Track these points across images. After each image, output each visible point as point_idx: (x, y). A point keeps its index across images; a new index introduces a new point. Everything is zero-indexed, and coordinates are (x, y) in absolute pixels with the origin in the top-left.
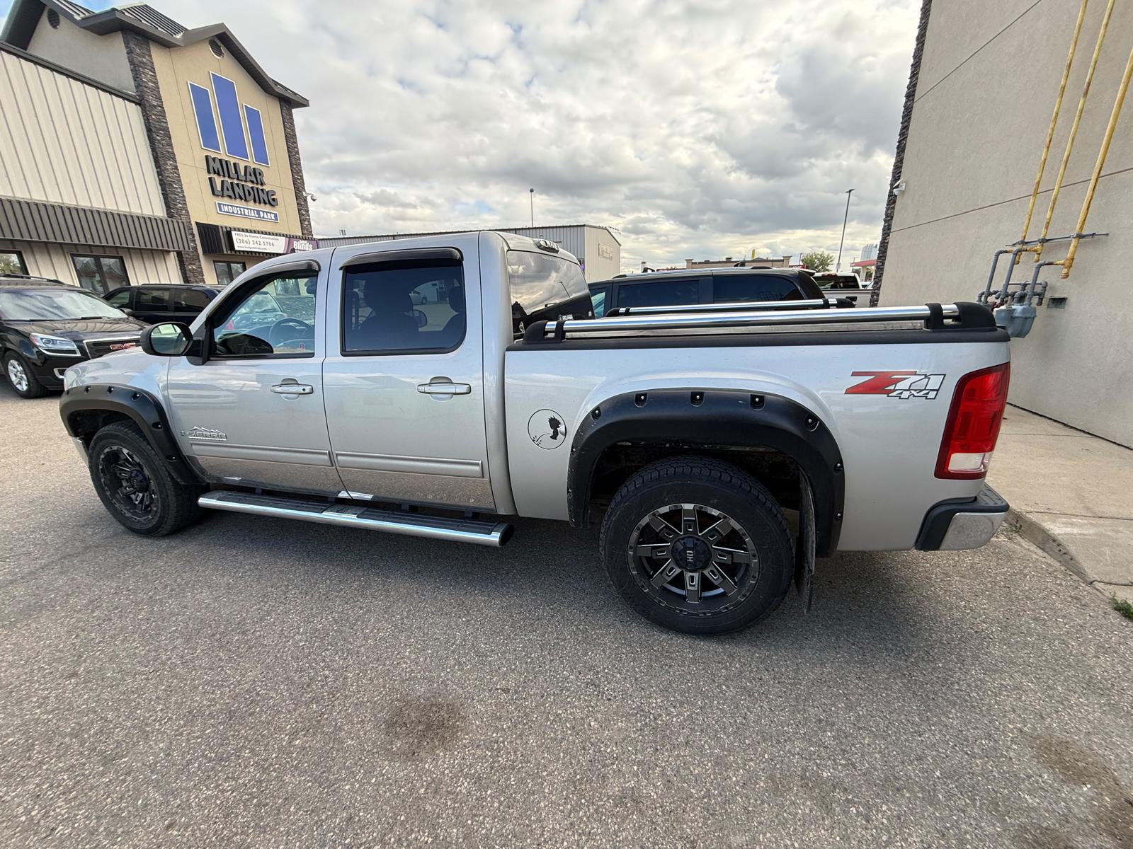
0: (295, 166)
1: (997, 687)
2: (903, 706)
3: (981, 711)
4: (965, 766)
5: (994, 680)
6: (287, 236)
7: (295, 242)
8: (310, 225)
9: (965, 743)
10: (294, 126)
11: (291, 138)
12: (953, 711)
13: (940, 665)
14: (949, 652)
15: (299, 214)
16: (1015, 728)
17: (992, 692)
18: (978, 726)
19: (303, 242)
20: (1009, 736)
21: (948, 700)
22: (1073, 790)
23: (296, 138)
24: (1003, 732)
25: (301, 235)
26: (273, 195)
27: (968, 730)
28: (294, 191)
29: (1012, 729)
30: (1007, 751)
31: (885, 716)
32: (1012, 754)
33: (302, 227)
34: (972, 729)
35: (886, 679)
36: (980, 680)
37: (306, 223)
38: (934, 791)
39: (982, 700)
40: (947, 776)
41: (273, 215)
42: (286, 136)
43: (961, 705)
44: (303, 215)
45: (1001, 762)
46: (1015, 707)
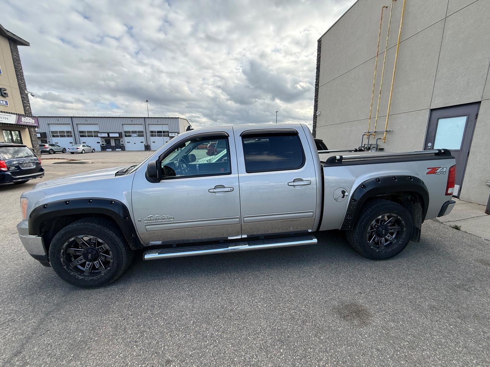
0: (19, 76)
6: (16, 114)
7: (23, 118)
8: (30, 109)
10: (19, 55)
11: (17, 61)
15: (23, 103)
19: (28, 118)
23: (20, 61)
25: (24, 114)
26: (4, 91)
28: (19, 90)
33: (24, 110)
37: (28, 108)
41: (4, 102)
42: (13, 59)
44: (25, 103)
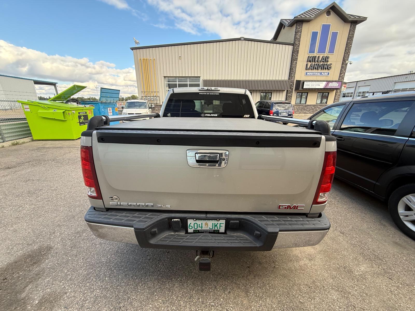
1: (86, 297)
2: (95, 258)
3: (80, 283)
4: (67, 267)
5: (91, 298)
7: (330, 83)
9: (73, 270)
12: (85, 273)
13: (107, 279)
14: (112, 286)
15: (341, 71)
16: (68, 291)
17: (86, 293)
18: (76, 278)
19: (335, 83)
20: (67, 287)
21: (90, 273)
22: (39, 297)
24: (69, 286)
25: (337, 80)
27: (76, 274)
28: (342, 62)
29: (68, 290)
30: (63, 283)
31: (93, 251)
32: (62, 284)
33: (340, 76)
34: (76, 276)
35: (107, 257)
36: (93, 291)
38: (66, 256)
39: (85, 286)
40: (68, 261)
41: (327, 73)
43: (86, 277)
45: (61, 278)
46: (75, 298)
